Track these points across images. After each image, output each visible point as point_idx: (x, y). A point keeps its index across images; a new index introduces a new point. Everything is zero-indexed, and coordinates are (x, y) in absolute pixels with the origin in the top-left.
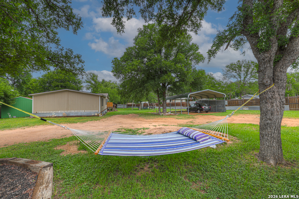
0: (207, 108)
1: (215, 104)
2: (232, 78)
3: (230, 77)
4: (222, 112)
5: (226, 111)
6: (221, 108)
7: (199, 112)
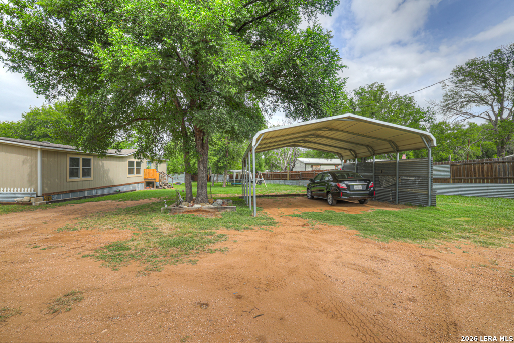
0: (360, 188)
1: (395, 176)
2: (474, 104)
3: (465, 103)
4: (420, 206)
5: (433, 205)
6: (413, 191)
7: (330, 202)
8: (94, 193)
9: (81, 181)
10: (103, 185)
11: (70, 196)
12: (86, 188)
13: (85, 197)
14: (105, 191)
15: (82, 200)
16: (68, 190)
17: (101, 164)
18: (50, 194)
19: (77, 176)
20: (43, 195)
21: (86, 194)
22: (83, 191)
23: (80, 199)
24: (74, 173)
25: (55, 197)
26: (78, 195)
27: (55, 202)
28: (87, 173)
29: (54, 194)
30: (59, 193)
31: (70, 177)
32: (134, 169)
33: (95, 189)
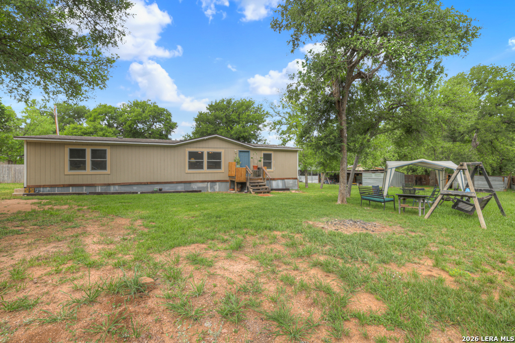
8: (113, 189)
9: (88, 175)
10: (130, 181)
11: (71, 190)
12: (98, 183)
16: (67, 183)
19: (84, 169)
20: (28, 187)
21: (99, 189)
22: (92, 186)
26: (84, 190)
29: (43, 186)
30: (52, 186)
31: (71, 169)
32: (202, 162)
33: (114, 184)
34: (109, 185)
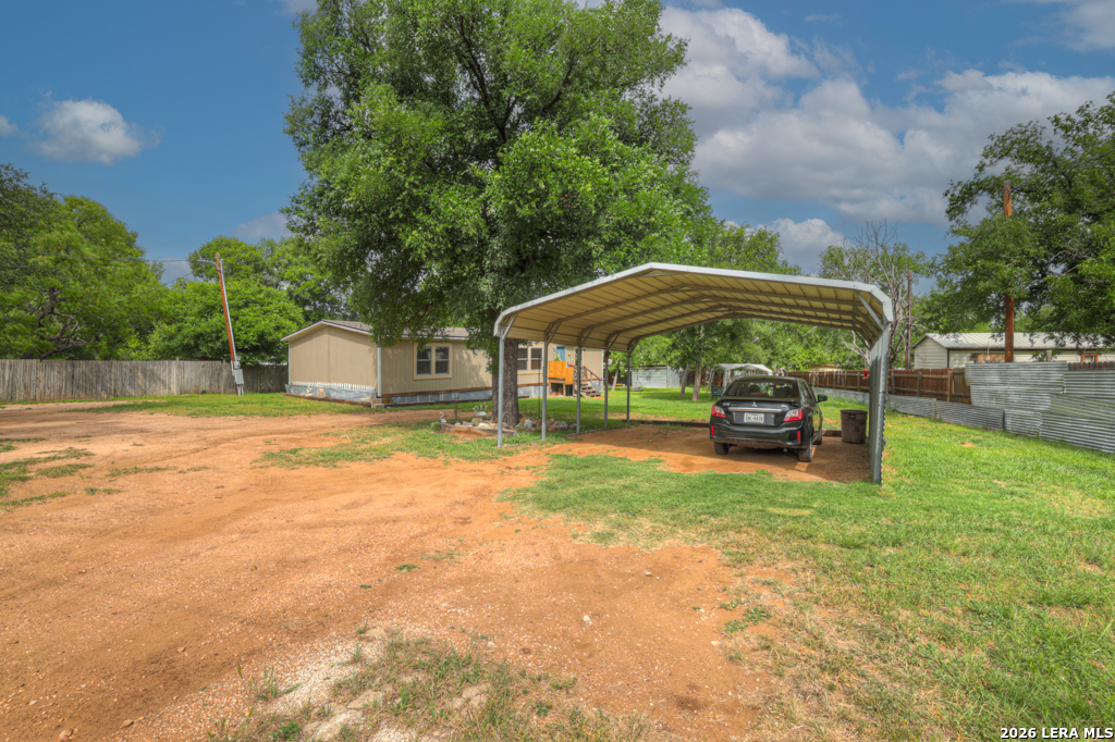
8: (454, 396)
9: (433, 379)
10: (470, 387)
11: (418, 399)
12: (442, 389)
13: (438, 403)
14: (472, 396)
15: (435, 406)
16: (415, 390)
17: (465, 356)
18: (392, 395)
19: (429, 372)
20: (383, 396)
21: (442, 398)
22: (436, 393)
23: (431, 404)
24: (423, 367)
25: (398, 400)
26: (430, 399)
27: (396, 405)
28: (442, 367)
29: (395, 395)
30: (403, 395)
31: (418, 373)
32: (526, 361)
33: (455, 391)
34: (450, 392)
